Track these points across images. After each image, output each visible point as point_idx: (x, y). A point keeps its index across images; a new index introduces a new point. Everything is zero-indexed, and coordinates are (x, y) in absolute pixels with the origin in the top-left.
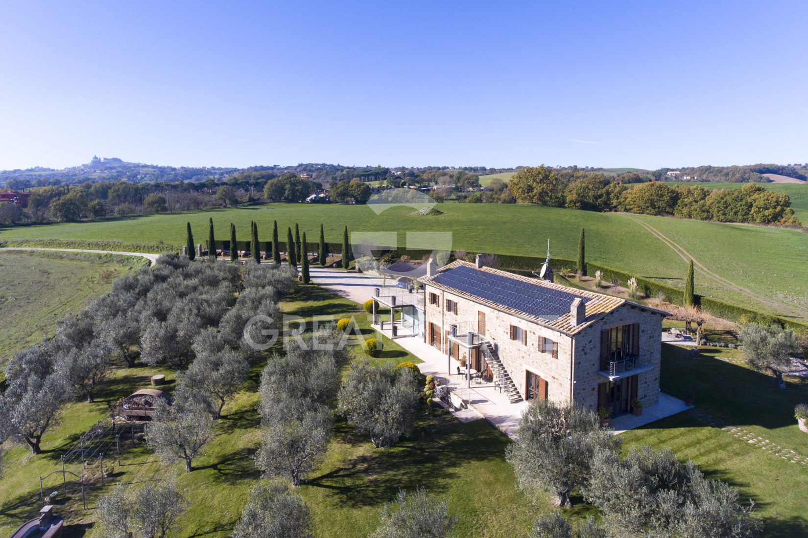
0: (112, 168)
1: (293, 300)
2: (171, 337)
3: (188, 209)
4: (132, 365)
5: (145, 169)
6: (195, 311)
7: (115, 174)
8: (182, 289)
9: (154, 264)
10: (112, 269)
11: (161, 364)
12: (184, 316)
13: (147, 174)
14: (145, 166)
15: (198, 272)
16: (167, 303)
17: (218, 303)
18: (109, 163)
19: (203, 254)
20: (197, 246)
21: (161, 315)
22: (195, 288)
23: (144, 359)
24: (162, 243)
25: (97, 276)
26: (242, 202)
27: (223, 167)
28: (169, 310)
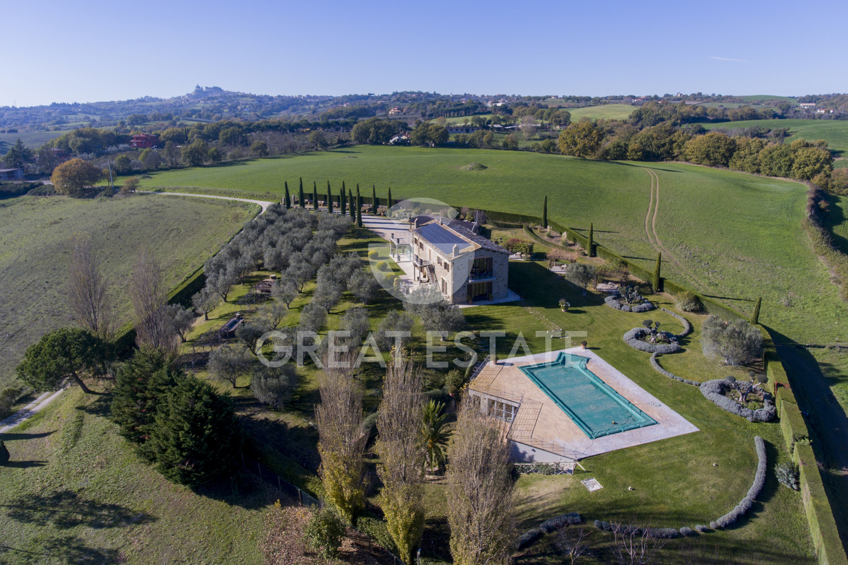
0: (213, 98)
1: (350, 237)
2: (278, 256)
3: (285, 153)
4: (259, 270)
5: (244, 99)
6: (290, 243)
7: (218, 104)
8: (283, 229)
9: (264, 210)
10: (238, 212)
11: (274, 269)
12: (285, 245)
13: (247, 104)
14: (244, 96)
15: (292, 218)
16: (275, 238)
17: (303, 239)
18: (210, 92)
19: (296, 203)
20: (292, 196)
21: (273, 244)
22: (290, 229)
23: (266, 266)
24: (268, 193)
25: (229, 216)
26: (332, 144)
27: (318, 95)
28: (276, 242)
